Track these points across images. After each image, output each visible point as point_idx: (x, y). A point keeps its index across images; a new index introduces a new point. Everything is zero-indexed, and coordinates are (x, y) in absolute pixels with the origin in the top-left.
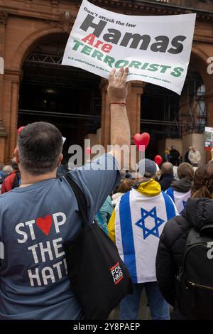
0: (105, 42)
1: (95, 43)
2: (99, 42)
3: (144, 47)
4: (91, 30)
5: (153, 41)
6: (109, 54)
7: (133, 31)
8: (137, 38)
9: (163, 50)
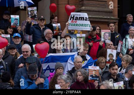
0: (75, 21)
1: (73, 22)
2: (74, 21)
3: (83, 20)
4: (72, 19)
5: (85, 18)
6: (77, 23)
7: (80, 16)
8: (81, 18)
9: (87, 20)
